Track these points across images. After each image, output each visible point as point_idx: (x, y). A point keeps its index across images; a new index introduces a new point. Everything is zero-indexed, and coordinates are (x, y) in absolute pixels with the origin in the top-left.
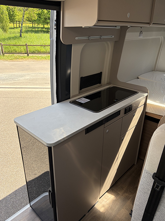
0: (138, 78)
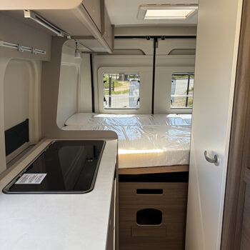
0: (65, 125)
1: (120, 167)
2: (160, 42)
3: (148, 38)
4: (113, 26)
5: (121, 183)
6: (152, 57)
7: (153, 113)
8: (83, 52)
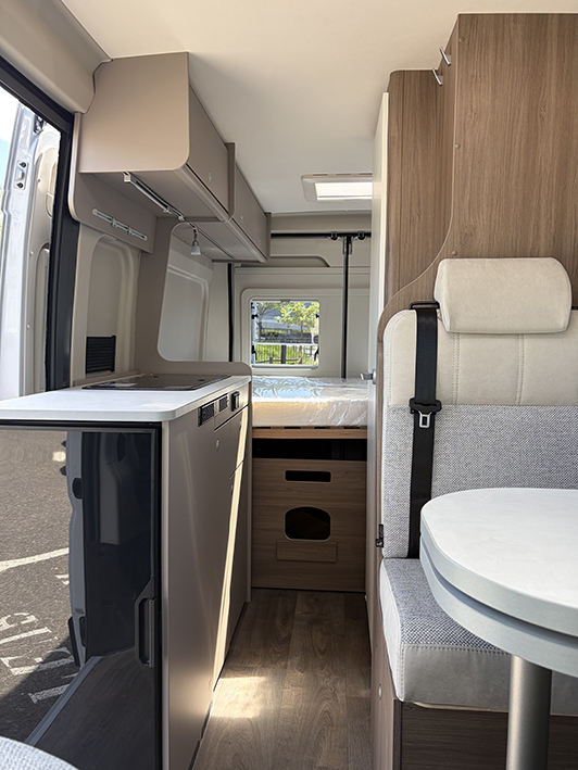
1: (255, 424)
2: (356, 242)
3: (334, 236)
4: (267, 215)
5: (256, 459)
6: (342, 270)
7: (344, 376)
8: (213, 261)
